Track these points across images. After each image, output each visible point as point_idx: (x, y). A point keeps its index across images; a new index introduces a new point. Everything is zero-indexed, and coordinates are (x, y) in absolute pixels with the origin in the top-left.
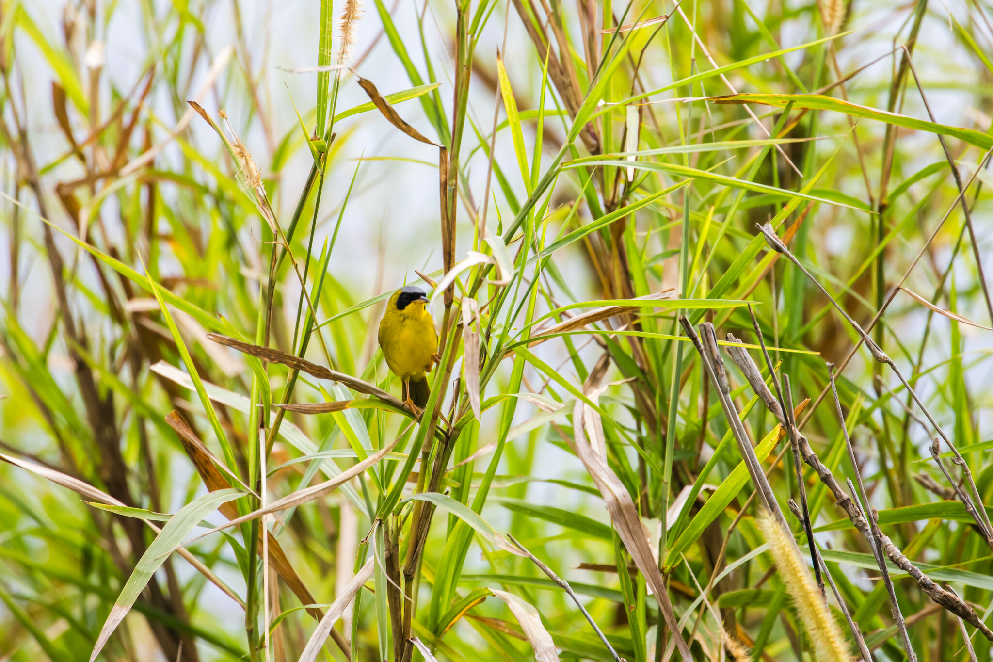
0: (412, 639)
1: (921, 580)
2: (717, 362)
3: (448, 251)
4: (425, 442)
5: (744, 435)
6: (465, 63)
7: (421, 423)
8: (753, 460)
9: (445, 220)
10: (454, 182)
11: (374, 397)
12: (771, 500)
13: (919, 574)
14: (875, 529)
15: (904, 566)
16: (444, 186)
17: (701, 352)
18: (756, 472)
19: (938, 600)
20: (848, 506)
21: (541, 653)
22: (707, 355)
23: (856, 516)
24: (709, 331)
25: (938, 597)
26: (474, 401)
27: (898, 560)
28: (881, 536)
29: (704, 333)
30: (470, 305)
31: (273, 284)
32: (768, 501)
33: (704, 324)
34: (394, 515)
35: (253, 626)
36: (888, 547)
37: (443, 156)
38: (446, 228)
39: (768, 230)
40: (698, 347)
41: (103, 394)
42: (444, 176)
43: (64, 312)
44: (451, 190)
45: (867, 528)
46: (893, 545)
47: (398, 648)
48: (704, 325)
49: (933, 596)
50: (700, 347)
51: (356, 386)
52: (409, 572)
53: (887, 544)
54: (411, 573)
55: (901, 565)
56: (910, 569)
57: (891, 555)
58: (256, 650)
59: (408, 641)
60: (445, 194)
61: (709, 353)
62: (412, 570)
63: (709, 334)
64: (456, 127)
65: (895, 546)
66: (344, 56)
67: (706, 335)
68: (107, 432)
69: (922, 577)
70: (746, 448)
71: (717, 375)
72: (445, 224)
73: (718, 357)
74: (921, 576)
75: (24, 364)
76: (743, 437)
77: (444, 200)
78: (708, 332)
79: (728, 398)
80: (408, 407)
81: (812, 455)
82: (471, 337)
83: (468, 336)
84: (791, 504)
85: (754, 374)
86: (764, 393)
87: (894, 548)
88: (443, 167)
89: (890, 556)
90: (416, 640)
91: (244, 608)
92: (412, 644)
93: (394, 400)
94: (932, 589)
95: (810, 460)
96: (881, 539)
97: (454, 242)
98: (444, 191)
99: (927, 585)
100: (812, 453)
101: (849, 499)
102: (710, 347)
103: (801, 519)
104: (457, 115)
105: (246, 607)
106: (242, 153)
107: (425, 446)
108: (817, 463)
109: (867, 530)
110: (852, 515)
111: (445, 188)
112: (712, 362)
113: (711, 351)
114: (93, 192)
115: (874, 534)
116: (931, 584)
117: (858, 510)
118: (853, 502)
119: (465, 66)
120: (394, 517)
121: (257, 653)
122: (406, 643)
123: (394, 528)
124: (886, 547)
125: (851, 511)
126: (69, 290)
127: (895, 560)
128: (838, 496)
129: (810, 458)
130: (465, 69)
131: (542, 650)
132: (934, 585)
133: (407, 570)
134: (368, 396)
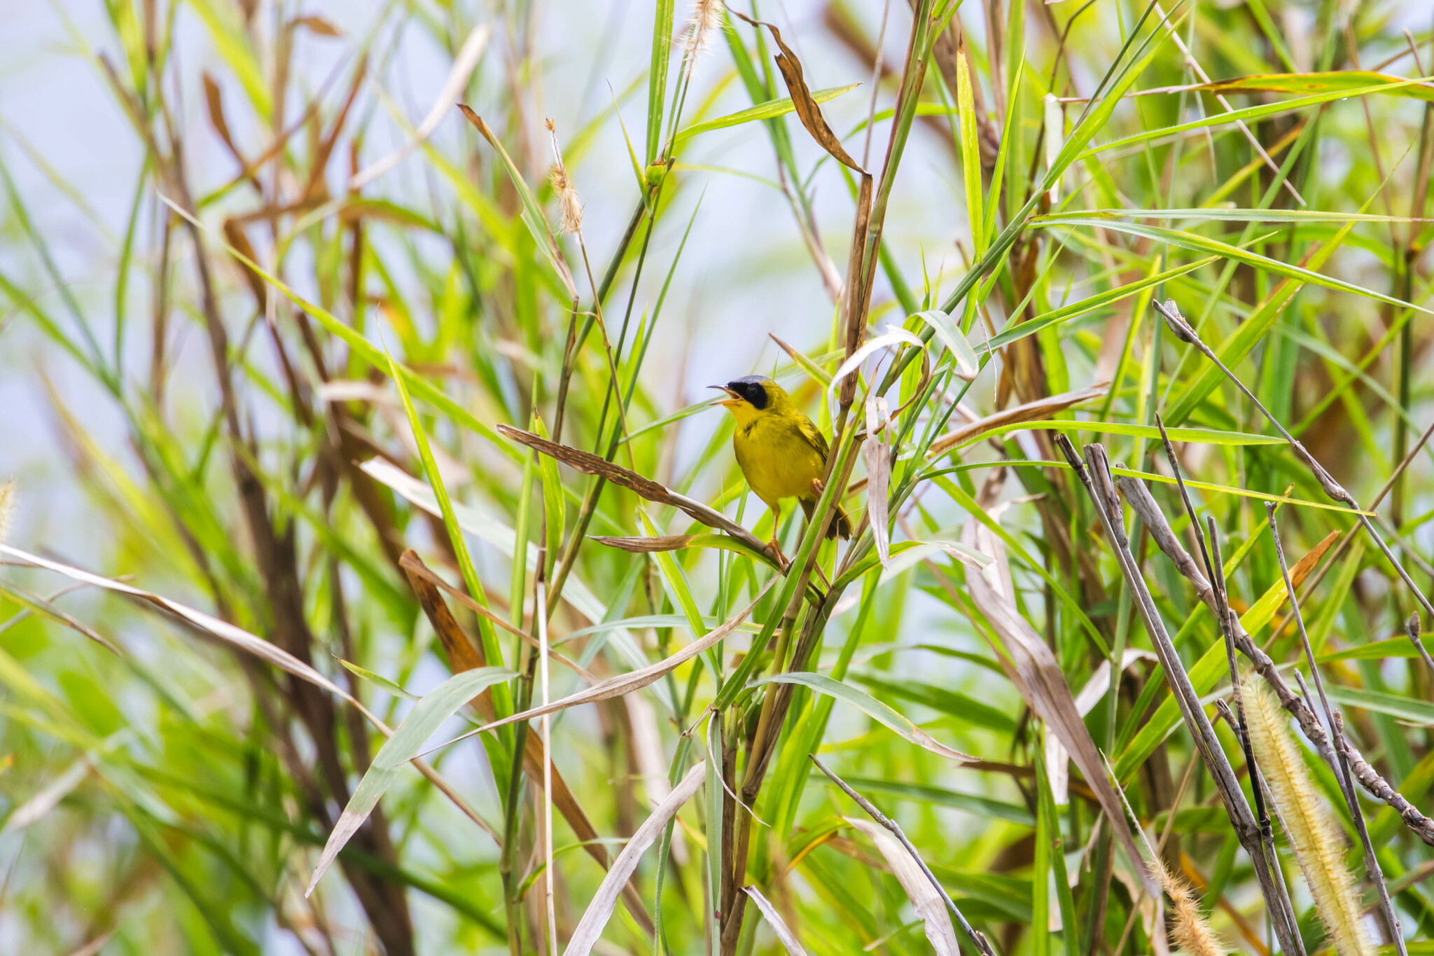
0: (746, 888)
1: (1406, 813)
2: (1111, 500)
3: (855, 327)
4: (790, 602)
5: (1151, 606)
6: (920, 58)
7: (788, 576)
8: (1165, 642)
9: (857, 282)
10: (878, 227)
11: (725, 533)
12: (1192, 699)
13: (1402, 804)
14: (1339, 742)
15: (1381, 792)
16: (861, 232)
17: (1088, 486)
18: (1170, 659)
19: (1430, 841)
20: (1297, 709)
21: (922, 907)
22: (1097, 492)
23: (1309, 724)
24: (1100, 457)
25: (1431, 837)
26: (880, 541)
27: (1372, 783)
28: (1347, 749)
29: (1091, 459)
30: (877, 405)
31: (567, 374)
32: (1187, 701)
33: (1092, 445)
34: (733, 706)
35: (510, 868)
36: (1358, 765)
37: (867, 188)
38: (856, 294)
39: (1171, 309)
40: (1085, 479)
41: (280, 528)
42: (863, 218)
43: (228, 409)
44: (871, 239)
45: (1325, 740)
46: (1365, 763)
47: (726, 900)
48: (1091, 448)
49: (1424, 836)
50: (1087, 479)
51: (701, 515)
52: (750, 790)
53: (1357, 760)
54: (752, 793)
55: (1377, 791)
56: (1390, 797)
57: (1362, 777)
58: (514, 903)
59: (740, 891)
60: (862, 244)
61: (1099, 489)
62: (755, 789)
63: (1098, 461)
64: (893, 149)
65: (1368, 763)
66: (699, 46)
67: (1095, 462)
68: (284, 585)
69: (1408, 809)
70: (1154, 625)
71: (1111, 519)
72: (856, 288)
73: (1111, 493)
74: (1406, 807)
75: (168, 484)
76: (1149, 608)
77: (860, 252)
78: (1097, 458)
79: (1128, 552)
80: (772, 551)
81: (1245, 637)
82: (877, 449)
83: (873, 448)
84: (1220, 705)
85: (1158, 520)
86: (1173, 547)
87: (1366, 766)
88: (864, 205)
89: (1360, 779)
90: (751, 889)
91: (498, 843)
92: (746, 895)
93: (752, 539)
94: (1421, 825)
95: (1241, 643)
96: (1348, 754)
97: (866, 314)
98: (861, 239)
99: (1415, 820)
100: (1244, 633)
101: (1298, 700)
102: (1101, 479)
103: (1235, 727)
104: (898, 131)
105: (503, 842)
106: (564, 182)
107: (789, 609)
108: (1251, 648)
109: (1326, 743)
110: (1304, 721)
111: (863, 236)
112: (1104, 501)
113: (1102, 485)
114: (274, 232)
115: (1338, 748)
116: (1421, 819)
117: (1312, 714)
118: (1304, 703)
119: (920, 61)
120: (734, 709)
121: (515, 907)
122: (738, 894)
123: (733, 726)
124: (1355, 765)
125: (1302, 716)
126: (237, 377)
127: (1368, 784)
128: (1283, 695)
129: (1241, 640)
130: (918, 66)
131: (923, 903)
132: (1425, 820)
133: (747, 787)
134: (717, 531)
